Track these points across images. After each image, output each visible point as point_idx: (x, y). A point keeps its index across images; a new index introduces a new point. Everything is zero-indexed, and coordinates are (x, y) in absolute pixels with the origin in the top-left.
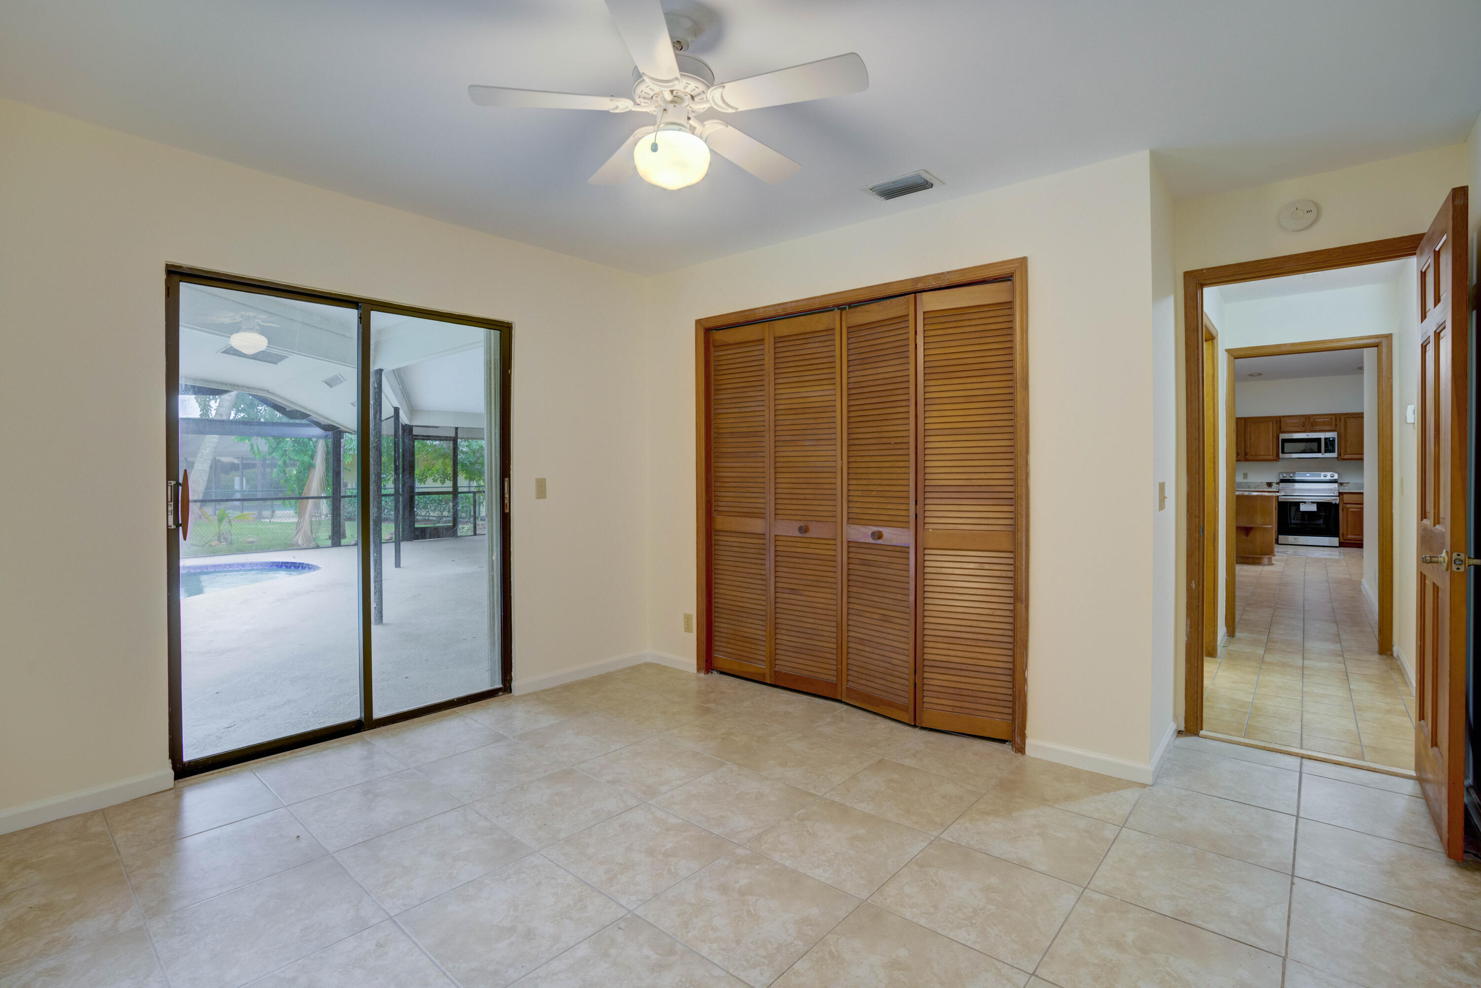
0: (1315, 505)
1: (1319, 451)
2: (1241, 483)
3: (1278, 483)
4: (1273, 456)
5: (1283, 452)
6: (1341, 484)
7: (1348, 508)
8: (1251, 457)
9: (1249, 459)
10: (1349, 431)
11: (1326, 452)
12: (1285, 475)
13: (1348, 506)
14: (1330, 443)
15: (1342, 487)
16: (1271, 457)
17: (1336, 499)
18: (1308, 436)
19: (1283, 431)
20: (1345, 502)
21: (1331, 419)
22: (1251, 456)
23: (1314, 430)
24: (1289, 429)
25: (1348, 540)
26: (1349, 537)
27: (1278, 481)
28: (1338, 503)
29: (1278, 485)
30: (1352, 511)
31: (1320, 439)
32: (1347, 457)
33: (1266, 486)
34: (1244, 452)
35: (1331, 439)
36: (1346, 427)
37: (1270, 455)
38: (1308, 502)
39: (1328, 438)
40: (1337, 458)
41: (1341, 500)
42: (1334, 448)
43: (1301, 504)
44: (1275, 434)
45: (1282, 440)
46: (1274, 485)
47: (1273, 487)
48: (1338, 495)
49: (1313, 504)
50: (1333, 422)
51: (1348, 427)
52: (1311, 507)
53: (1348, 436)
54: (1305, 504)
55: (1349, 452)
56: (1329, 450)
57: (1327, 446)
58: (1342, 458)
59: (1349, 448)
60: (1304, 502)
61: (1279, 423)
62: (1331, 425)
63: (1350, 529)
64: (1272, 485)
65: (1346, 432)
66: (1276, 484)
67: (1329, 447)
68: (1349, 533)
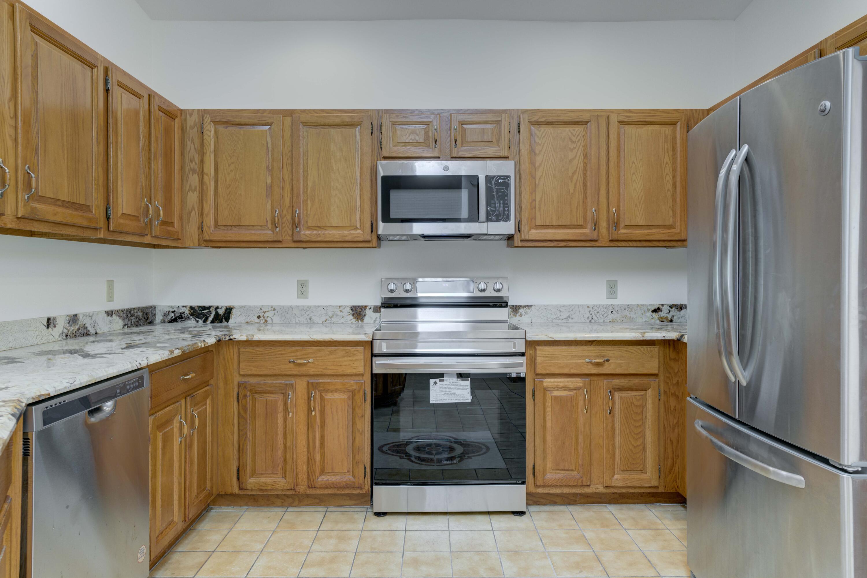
0: (467, 384)
1: (474, 217)
2: (292, 308)
3: (377, 310)
4: (362, 229)
5: (387, 218)
6: (515, 309)
7: (545, 390)
8: (308, 232)
9: (303, 238)
10: (538, 160)
11: (488, 219)
12: (392, 286)
13: (548, 382)
14: (497, 192)
16: (358, 234)
17: (520, 365)
18: (446, 169)
19: (385, 155)
20: (539, 371)
21: (497, 123)
22: (309, 228)
23: (461, 154)
24: (401, 151)
25: (544, 486)
26: (552, 476)
27: (379, 304)
28: (523, 375)
29: (378, 315)
30: (556, 398)
31: (474, 180)
32: (534, 234)
33: (351, 317)
34: (289, 217)
35: (501, 181)
36: (532, 151)
37: (356, 228)
38: (450, 374)
39: (493, 177)
40: (510, 238)
41: (532, 363)
42: (507, 206)
43: (432, 381)
44: (368, 164)
45: (384, 178)
46: (370, 316)
47: (367, 319)
48: (524, 350)
49: (463, 380)
50: (504, 135)
51: (538, 149)
52: (458, 392)
53: (538, 174)
54: (443, 381)
55: (538, 223)
56: (497, 212)
57: (493, 202)
58: (523, 237)
59: (540, 209)
60: (440, 376)
61: (375, 131)
62: (498, 141)
63: (549, 452)
64: (365, 315)
65: (532, 163)
66: (374, 311)
67: (495, 204)
68: (549, 465)
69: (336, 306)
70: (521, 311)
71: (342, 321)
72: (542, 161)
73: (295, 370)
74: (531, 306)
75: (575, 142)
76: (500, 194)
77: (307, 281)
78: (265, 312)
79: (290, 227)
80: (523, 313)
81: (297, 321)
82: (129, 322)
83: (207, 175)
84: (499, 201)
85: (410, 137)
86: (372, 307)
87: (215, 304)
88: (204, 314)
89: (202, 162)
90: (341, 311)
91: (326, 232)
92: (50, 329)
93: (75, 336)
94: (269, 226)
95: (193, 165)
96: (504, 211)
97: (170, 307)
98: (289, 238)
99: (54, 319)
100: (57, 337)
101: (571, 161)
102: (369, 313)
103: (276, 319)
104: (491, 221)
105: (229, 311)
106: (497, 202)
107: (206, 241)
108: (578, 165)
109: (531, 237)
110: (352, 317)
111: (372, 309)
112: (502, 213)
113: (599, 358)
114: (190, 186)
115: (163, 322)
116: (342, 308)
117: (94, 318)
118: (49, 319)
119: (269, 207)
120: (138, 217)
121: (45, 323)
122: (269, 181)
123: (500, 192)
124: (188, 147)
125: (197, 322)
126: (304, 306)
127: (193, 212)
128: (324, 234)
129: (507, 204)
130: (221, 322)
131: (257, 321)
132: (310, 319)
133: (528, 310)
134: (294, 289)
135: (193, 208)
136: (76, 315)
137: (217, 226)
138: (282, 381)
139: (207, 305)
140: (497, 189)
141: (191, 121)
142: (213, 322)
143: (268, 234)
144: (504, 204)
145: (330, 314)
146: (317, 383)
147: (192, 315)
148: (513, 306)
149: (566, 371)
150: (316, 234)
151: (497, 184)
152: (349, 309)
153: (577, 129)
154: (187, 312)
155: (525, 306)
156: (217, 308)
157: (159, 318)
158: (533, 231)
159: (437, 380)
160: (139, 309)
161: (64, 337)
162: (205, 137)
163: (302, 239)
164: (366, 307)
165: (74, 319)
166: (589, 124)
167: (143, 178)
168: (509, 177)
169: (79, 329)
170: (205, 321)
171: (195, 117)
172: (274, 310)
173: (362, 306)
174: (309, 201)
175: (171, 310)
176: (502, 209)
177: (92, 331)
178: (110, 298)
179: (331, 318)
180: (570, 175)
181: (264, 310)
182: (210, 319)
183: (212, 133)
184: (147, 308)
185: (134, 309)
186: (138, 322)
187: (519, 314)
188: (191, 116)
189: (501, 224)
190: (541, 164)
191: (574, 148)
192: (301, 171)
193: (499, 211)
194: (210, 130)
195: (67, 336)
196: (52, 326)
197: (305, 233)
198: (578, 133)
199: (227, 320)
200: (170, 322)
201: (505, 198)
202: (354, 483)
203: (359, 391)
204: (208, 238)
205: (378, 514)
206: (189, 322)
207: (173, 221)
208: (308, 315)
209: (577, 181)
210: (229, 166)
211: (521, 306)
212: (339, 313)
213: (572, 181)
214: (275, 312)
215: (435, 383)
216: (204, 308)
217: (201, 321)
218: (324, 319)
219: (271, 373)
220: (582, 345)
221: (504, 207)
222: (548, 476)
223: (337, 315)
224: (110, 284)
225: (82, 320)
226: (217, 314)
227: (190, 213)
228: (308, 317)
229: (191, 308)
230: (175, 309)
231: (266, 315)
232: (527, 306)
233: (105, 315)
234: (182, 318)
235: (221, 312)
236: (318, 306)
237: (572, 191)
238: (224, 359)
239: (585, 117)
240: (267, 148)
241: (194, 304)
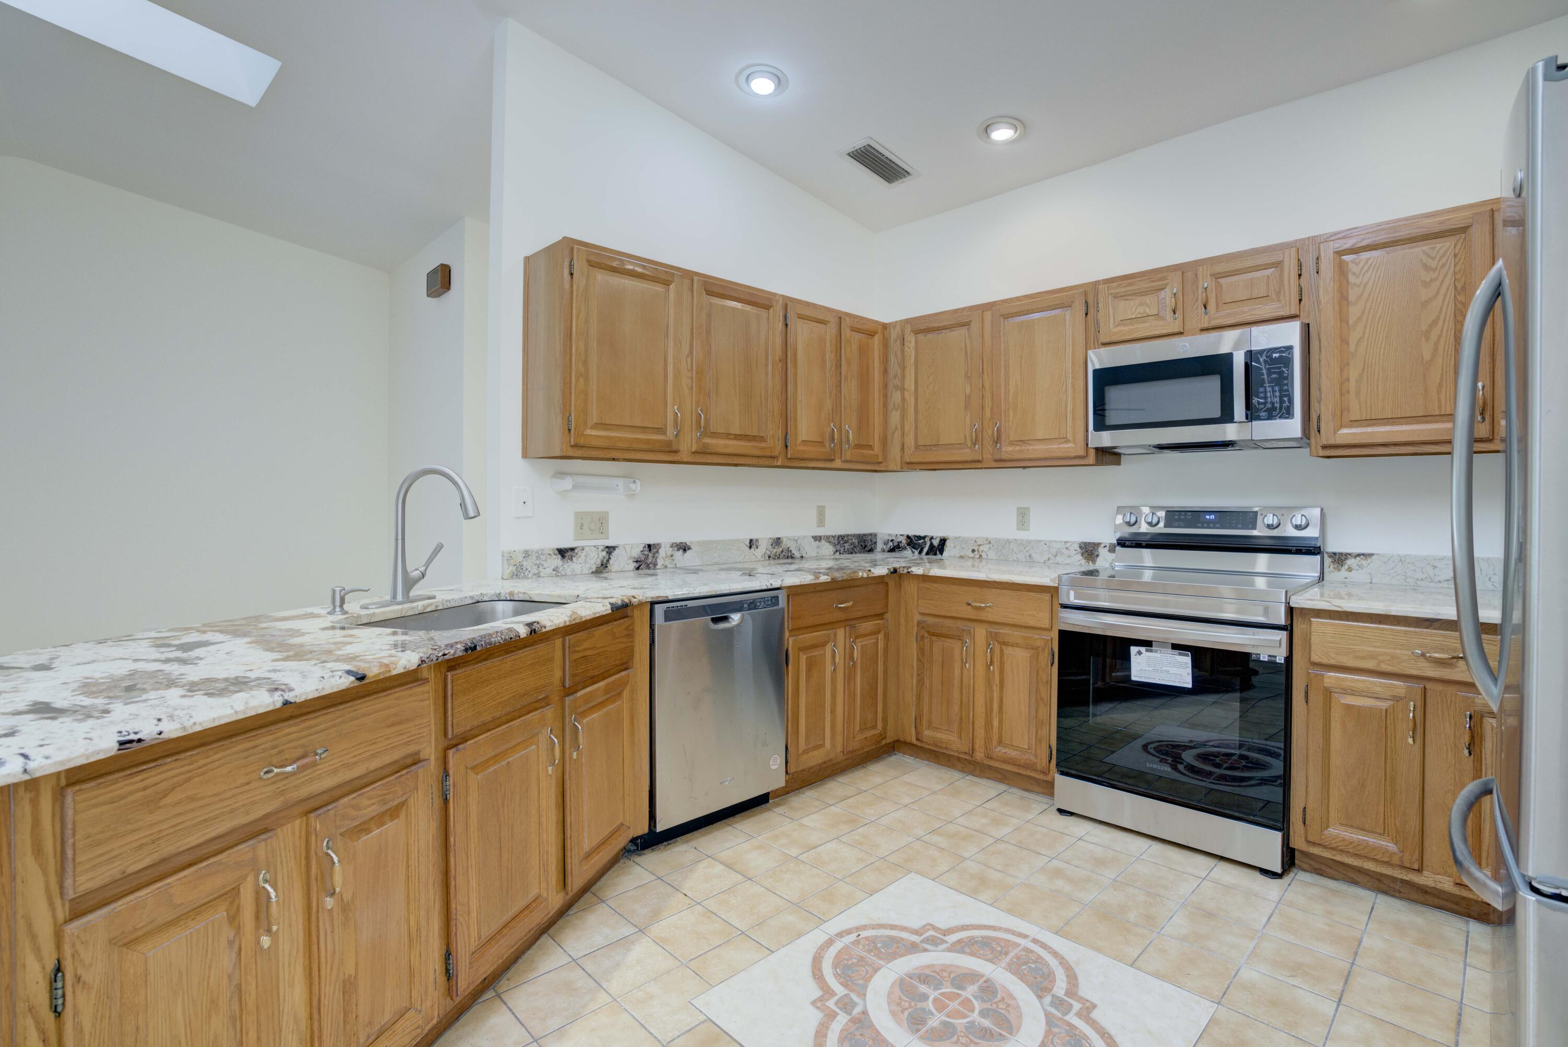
0: (1187, 660)
2: (1009, 542)
3: (1112, 549)
4: (1074, 442)
5: (1099, 425)
6: (1338, 558)
7: (1328, 691)
8: (1010, 449)
9: (1005, 456)
10: (1354, 312)
11: (1249, 418)
12: (1128, 518)
14: (1270, 374)
15: (1343, 573)
16: (1073, 447)
19: (1102, 340)
20: (1315, 658)
21: (1281, 264)
22: (1012, 443)
23: (1215, 322)
24: (1125, 332)
25: (1323, 846)
26: (1339, 833)
27: (1115, 541)
28: (1284, 661)
29: (1114, 555)
30: (1348, 707)
32: (1347, 434)
33: (1079, 557)
34: (990, 432)
35: (1276, 355)
36: (1343, 299)
37: (1067, 441)
38: (1162, 644)
39: (1261, 352)
41: (1300, 647)
42: (1284, 394)
43: (1134, 650)
44: (1081, 356)
45: (1096, 372)
46: (1104, 556)
47: (1099, 561)
48: (1282, 621)
49: (1180, 654)
50: (1289, 282)
51: (1352, 294)
52: (1173, 670)
53: (1354, 337)
54: (1151, 651)
55: (1355, 415)
56: (1269, 406)
57: (1261, 390)
58: (1325, 442)
59: (1358, 393)
60: (1148, 644)
61: (1091, 310)
62: (1278, 294)
63: (1334, 792)
64: (1098, 556)
65: (1343, 318)
66: (1109, 551)
67: (1265, 392)
68: (1333, 814)
69: (1061, 542)
70: (1350, 562)
71: (1068, 561)
72: (1363, 313)
73: (973, 615)
74: (1371, 555)
75: (1434, 270)
76: (1274, 376)
77: (1028, 508)
78: (979, 545)
79: (991, 443)
80: (1354, 566)
81: (1015, 558)
82: (842, 549)
83: (908, 391)
84: (1272, 387)
85: (1138, 310)
86: (1108, 545)
87: (930, 534)
88: (919, 545)
89: (903, 377)
90: (1067, 548)
91: (1031, 447)
92: (752, 549)
93: (779, 558)
94: (969, 443)
95: (897, 382)
96: (1282, 402)
97: (890, 535)
98: (990, 457)
99: (757, 540)
100: (759, 557)
101: (1425, 304)
102: (1103, 552)
103: (992, 555)
104: (1258, 418)
105: (943, 541)
106: (1269, 389)
107: (908, 463)
108: (1441, 309)
109: (1339, 441)
110: (1081, 558)
111: (1108, 548)
112: (1277, 405)
113: (1442, 650)
114: (894, 404)
115: (883, 551)
116: (1068, 545)
117: (799, 542)
118: (751, 541)
119: (968, 421)
120: (822, 442)
121: (748, 543)
122: (968, 391)
123: (1275, 373)
124: (892, 362)
125: (913, 552)
126: (1022, 540)
127: (896, 432)
128: (1028, 450)
129: (1287, 390)
130: (935, 554)
131: (971, 555)
132: (1030, 556)
133: (1364, 562)
134: (1013, 519)
135: (896, 428)
136: (779, 538)
137: (917, 447)
138: (960, 624)
139: (922, 534)
140: (1269, 370)
141: (894, 334)
142: (927, 554)
143: (966, 454)
144: (1281, 391)
145: (1054, 551)
146: (996, 633)
147: (909, 544)
148: (1335, 554)
149: (1370, 665)
150: (1019, 451)
151: (1271, 361)
152: (1077, 547)
153: (1439, 246)
154: (904, 542)
155: (1359, 555)
156: (932, 538)
157: (880, 546)
158: (1345, 431)
159: (1143, 649)
160: (854, 535)
161: (767, 558)
162: (906, 349)
163: (1003, 457)
164: (1099, 544)
165: (777, 541)
166: (1472, 231)
167: (829, 404)
168: (1289, 348)
169: (782, 551)
170: (920, 553)
171: (898, 329)
172: (990, 543)
173: (1094, 543)
174: (1011, 411)
175: (891, 539)
176: (1278, 399)
177: (797, 554)
178: (821, 522)
179: (1056, 556)
180: (1424, 328)
181: (979, 543)
182: (925, 550)
183: (913, 345)
184: (865, 535)
185: (848, 535)
186: (852, 549)
187: (1346, 567)
188: (894, 328)
189: (1279, 422)
190: (1360, 319)
191: (1432, 280)
192: (1002, 374)
193: (1273, 403)
194: (911, 339)
195: (769, 557)
196: (754, 547)
197: (1008, 450)
198: (1442, 252)
199: (941, 552)
200: (889, 551)
201: (1282, 381)
202: (1035, 764)
203: (1043, 650)
204: (908, 460)
205: (1061, 811)
206: (906, 552)
207: (871, 444)
208: (1027, 552)
209: (1440, 337)
210: (928, 378)
211: (1350, 554)
212: (1064, 551)
213: (1427, 340)
214: (991, 545)
215: (1140, 653)
216: (919, 538)
217: (916, 552)
218: (1046, 558)
219: (948, 614)
220: (1409, 625)
221: (1281, 397)
222: (1333, 831)
223: (1062, 554)
224: (821, 512)
225: (786, 543)
226: (931, 544)
227: (893, 433)
228: (1027, 554)
229: (908, 537)
230: (894, 538)
231: (981, 548)
232: (1363, 554)
233: (812, 540)
234: (899, 548)
235: (936, 543)
236: (1040, 541)
237: (1427, 356)
238: (906, 594)
239: (1457, 221)
240: (966, 352)
241: (911, 534)
